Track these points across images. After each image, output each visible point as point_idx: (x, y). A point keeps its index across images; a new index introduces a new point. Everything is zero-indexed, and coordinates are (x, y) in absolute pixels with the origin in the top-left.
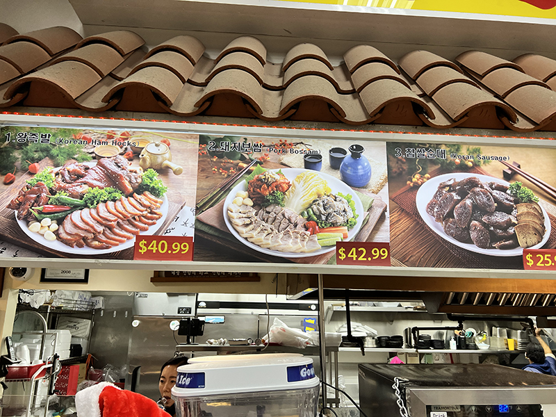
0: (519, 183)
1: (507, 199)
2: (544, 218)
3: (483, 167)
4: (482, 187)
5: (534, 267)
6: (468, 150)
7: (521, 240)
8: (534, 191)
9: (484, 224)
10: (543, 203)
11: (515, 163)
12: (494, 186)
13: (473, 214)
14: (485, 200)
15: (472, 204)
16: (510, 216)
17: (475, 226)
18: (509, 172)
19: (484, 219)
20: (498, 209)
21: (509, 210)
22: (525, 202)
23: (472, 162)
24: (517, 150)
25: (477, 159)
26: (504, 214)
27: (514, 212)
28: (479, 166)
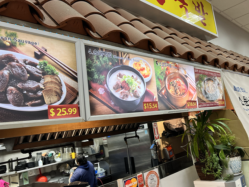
0: (46, 61)
1: (37, 72)
2: (62, 85)
3: (19, 47)
4: (18, 62)
5: (55, 117)
6: (6, 33)
7: (47, 100)
8: (56, 67)
9: (18, 89)
10: (61, 76)
11: (43, 48)
12: (27, 62)
13: (9, 81)
14: (20, 71)
15: (9, 74)
16: (39, 84)
17: (11, 90)
18: (39, 53)
19: (19, 85)
20: (30, 78)
21: (38, 79)
22: (50, 75)
23: (9, 43)
24: (45, 39)
25: (14, 41)
26: (34, 82)
27: (42, 81)
28: (15, 46)
